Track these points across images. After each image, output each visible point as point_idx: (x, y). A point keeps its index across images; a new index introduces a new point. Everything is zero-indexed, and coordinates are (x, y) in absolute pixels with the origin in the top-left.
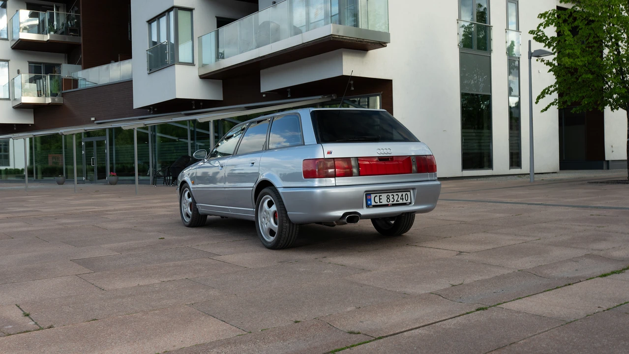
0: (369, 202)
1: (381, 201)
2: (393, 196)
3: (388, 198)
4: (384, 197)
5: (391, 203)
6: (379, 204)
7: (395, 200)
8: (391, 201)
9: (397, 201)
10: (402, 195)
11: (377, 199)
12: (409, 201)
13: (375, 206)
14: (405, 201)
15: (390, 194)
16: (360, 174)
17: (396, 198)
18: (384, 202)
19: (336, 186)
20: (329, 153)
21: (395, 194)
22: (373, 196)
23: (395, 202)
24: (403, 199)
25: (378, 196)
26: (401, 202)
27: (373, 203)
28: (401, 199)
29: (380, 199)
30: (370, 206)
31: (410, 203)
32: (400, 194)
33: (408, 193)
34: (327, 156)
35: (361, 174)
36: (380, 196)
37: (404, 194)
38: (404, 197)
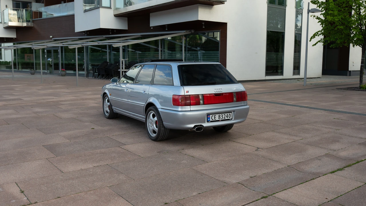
0: (209, 119)
5: (221, 119)
7: (223, 118)
9: (224, 118)
11: (213, 118)
12: (231, 118)
13: (211, 121)
15: (221, 115)
19: (190, 111)
20: (188, 92)
22: (211, 116)
23: (223, 119)
24: (228, 117)
25: (214, 116)
26: (226, 118)
27: (211, 120)
29: (215, 117)
31: (232, 119)
32: (226, 114)
33: (231, 114)
34: (186, 94)
35: (205, 104)
36: (215, 116)
38: (228, 116)
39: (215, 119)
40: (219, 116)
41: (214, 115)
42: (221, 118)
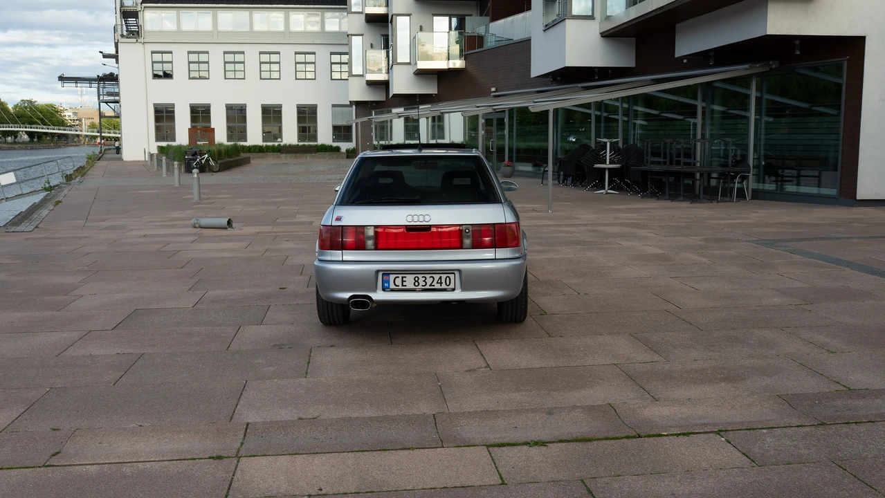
0: (386, 285)
1: (404, 284)
2: (424, 279)
3: (416, 281)
4: (410, 279)
5: (420, 287)
6: (401, 287)
7: (428, 284)
8: (420, 285)
9: (430, 285)
10: (440, 278)
11: (399, 282)
12: (452, 286)
13: (393, 290)
14: (444, 286)
15: (420, 276)
16: (377, 248)
17: (429, 281)
18: (410, 285)
19: (343, 261)
20: (338, 219)
21: (427, 276)
22: (392, 277)
23: (427, 287)
24: (441, 283)
25: (400, 278)
26: (437, 286)
27: (392, 286)
28: (437, 283)
29: (403, 281)
30: (388, 289)
31: (454, 290)
32: (437, 277)
33: (452, 276)
34: (335, 223)
35: (379, 247)
36: (403, 277)
37: (444, 276)
38: (443, 281)
39: (403, 285)
40: (417, 279)
41: (400, 276)
42: (422, 283)
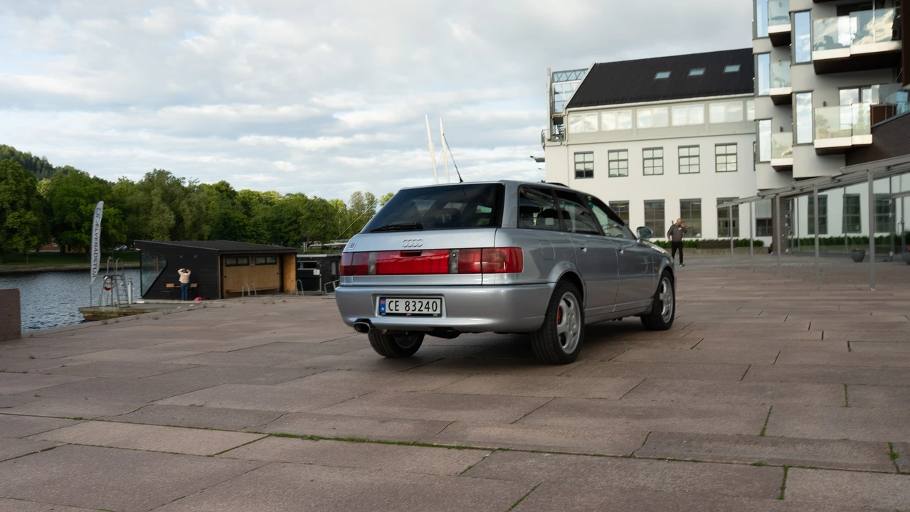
1: (397, 308)
2: (414, 304)
3: (407, 306)
4: (402, 303)
6: (394, 312)
10: (428, 303)
14: (431, 312)
17: (418, 306)
18: (402, 310)
21: (417, 301)
28: (425, 308)
30: (383, 314)
